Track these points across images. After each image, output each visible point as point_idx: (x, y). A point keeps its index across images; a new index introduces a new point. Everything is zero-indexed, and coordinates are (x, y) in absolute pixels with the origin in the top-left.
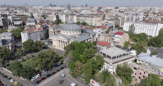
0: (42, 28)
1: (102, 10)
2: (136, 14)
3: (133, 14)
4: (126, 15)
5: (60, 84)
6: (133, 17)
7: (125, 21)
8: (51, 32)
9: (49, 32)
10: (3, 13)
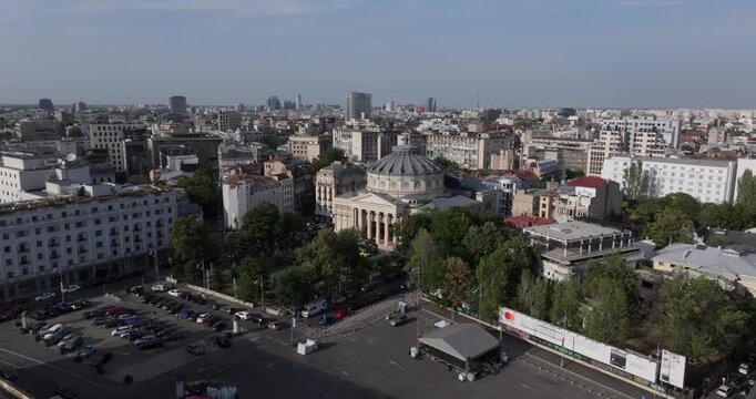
0: (289, 174)
1: (503, 121)
2: (651, 127)
3: (639, 127)
4: (609, 133)
5: (397, 325)
6: (638, 138)
7: (606, 156)
8: (322, 189)
9: (317, 189)
10: (132, 126)
